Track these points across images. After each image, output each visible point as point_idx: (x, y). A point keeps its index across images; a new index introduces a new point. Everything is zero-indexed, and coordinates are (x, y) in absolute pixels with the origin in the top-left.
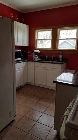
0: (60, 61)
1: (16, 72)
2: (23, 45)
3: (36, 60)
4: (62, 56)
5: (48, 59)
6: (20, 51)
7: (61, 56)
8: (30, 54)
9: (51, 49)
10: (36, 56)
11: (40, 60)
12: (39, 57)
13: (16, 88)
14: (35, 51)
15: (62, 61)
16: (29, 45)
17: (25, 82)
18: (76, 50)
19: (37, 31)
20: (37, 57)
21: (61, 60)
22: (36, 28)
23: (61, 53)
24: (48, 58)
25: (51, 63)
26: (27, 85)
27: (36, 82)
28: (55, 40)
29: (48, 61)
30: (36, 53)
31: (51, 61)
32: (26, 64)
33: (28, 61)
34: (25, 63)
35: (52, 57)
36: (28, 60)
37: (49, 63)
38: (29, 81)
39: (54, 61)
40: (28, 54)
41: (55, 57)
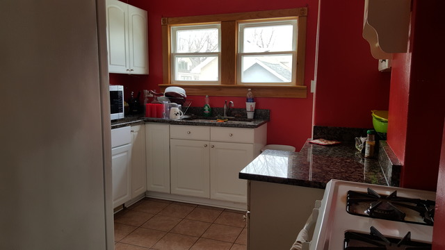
0: (250, 121)
1: (113, 158)
2: (128, 72)
3: (173, 117)
4: (253, 104)
5: (212, 115)
6: (120, 88)
7: (250, 106)
8: (151, 99)
9: (219, 84)
10: (174, 106)
11: (187, 117)
12: (183, 109)
13: (115, 210)
14: (168, 90)
15: (256, 118)
16: (148, 73)
17: (139, 192)
18: (294, 85)
19: (173, 27)
20: (178, 110)
21: (250, 116)
22: (170, 20)
23: (249, 94)
24: (212, 110)
25: (222, 125)
26: (146, 200)
27: (176, 190)
28: (230, 57)
29: (211, 121)
30: (173, 97)
31: (221, 119)
32: (139, 132)
33: (146, 122)
34: (136, 128)
35: (225, 107)
36: (146, 118)
37: (215, 125)
38: (152, 187)
39: (229, 120)
40: (146, 100)
41: (233, 108)
